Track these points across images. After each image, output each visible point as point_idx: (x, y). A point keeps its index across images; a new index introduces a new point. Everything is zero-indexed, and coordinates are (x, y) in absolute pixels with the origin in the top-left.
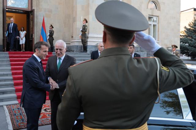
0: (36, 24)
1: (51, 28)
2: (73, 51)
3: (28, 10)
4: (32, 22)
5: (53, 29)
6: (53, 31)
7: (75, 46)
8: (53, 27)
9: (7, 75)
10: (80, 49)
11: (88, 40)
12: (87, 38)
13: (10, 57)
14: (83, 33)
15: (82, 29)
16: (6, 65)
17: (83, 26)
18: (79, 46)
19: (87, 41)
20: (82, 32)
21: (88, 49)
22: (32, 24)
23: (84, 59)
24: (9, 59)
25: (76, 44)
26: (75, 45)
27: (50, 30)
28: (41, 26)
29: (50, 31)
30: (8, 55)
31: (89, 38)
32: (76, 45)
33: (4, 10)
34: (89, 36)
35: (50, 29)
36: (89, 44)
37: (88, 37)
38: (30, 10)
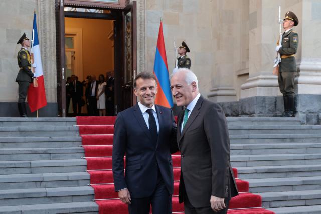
0: (141, 44)
1: (183, 50)
2: (251, 114)
3: (117, 6)
4: (130, 40)
5: (187, 53)
6: (189, 59)
7: (257, 97)
8: (188, 50)
9: (76, 182)
10: (272, 107)
11: (300, 79)
12: (296, 73)
13: (82, 131)
14: (284, 57)
15: (280, 46)
16: (73, 153)
17: (285, 35)
18: (270, 98)
19: (297, 83)
20: (281, 55)
21: (299, 108)
22: (129, 43)
23: (292, 135)
24: (78, 137)
25: (261, 93)
26: (258, 95)
27: (179, 56)
28: (155, 48)
29: (179, 59)
30: (76, 127)
31: (301, 73)
32: (261, 97)
33: (58, 9)
34: (301, 67)
35: (180, 54)
36: (302, 90)
37: (299, 71)
38: (123, 5)
